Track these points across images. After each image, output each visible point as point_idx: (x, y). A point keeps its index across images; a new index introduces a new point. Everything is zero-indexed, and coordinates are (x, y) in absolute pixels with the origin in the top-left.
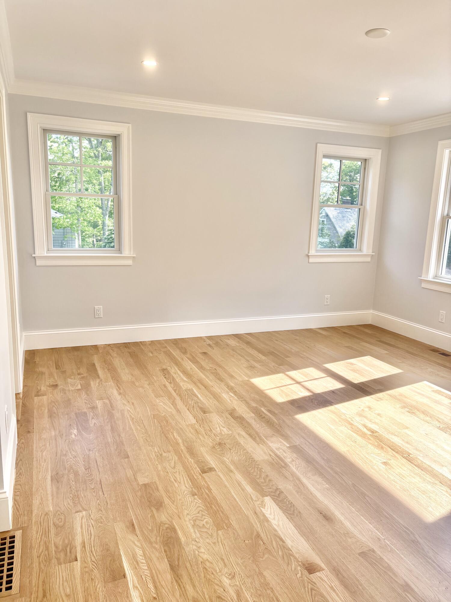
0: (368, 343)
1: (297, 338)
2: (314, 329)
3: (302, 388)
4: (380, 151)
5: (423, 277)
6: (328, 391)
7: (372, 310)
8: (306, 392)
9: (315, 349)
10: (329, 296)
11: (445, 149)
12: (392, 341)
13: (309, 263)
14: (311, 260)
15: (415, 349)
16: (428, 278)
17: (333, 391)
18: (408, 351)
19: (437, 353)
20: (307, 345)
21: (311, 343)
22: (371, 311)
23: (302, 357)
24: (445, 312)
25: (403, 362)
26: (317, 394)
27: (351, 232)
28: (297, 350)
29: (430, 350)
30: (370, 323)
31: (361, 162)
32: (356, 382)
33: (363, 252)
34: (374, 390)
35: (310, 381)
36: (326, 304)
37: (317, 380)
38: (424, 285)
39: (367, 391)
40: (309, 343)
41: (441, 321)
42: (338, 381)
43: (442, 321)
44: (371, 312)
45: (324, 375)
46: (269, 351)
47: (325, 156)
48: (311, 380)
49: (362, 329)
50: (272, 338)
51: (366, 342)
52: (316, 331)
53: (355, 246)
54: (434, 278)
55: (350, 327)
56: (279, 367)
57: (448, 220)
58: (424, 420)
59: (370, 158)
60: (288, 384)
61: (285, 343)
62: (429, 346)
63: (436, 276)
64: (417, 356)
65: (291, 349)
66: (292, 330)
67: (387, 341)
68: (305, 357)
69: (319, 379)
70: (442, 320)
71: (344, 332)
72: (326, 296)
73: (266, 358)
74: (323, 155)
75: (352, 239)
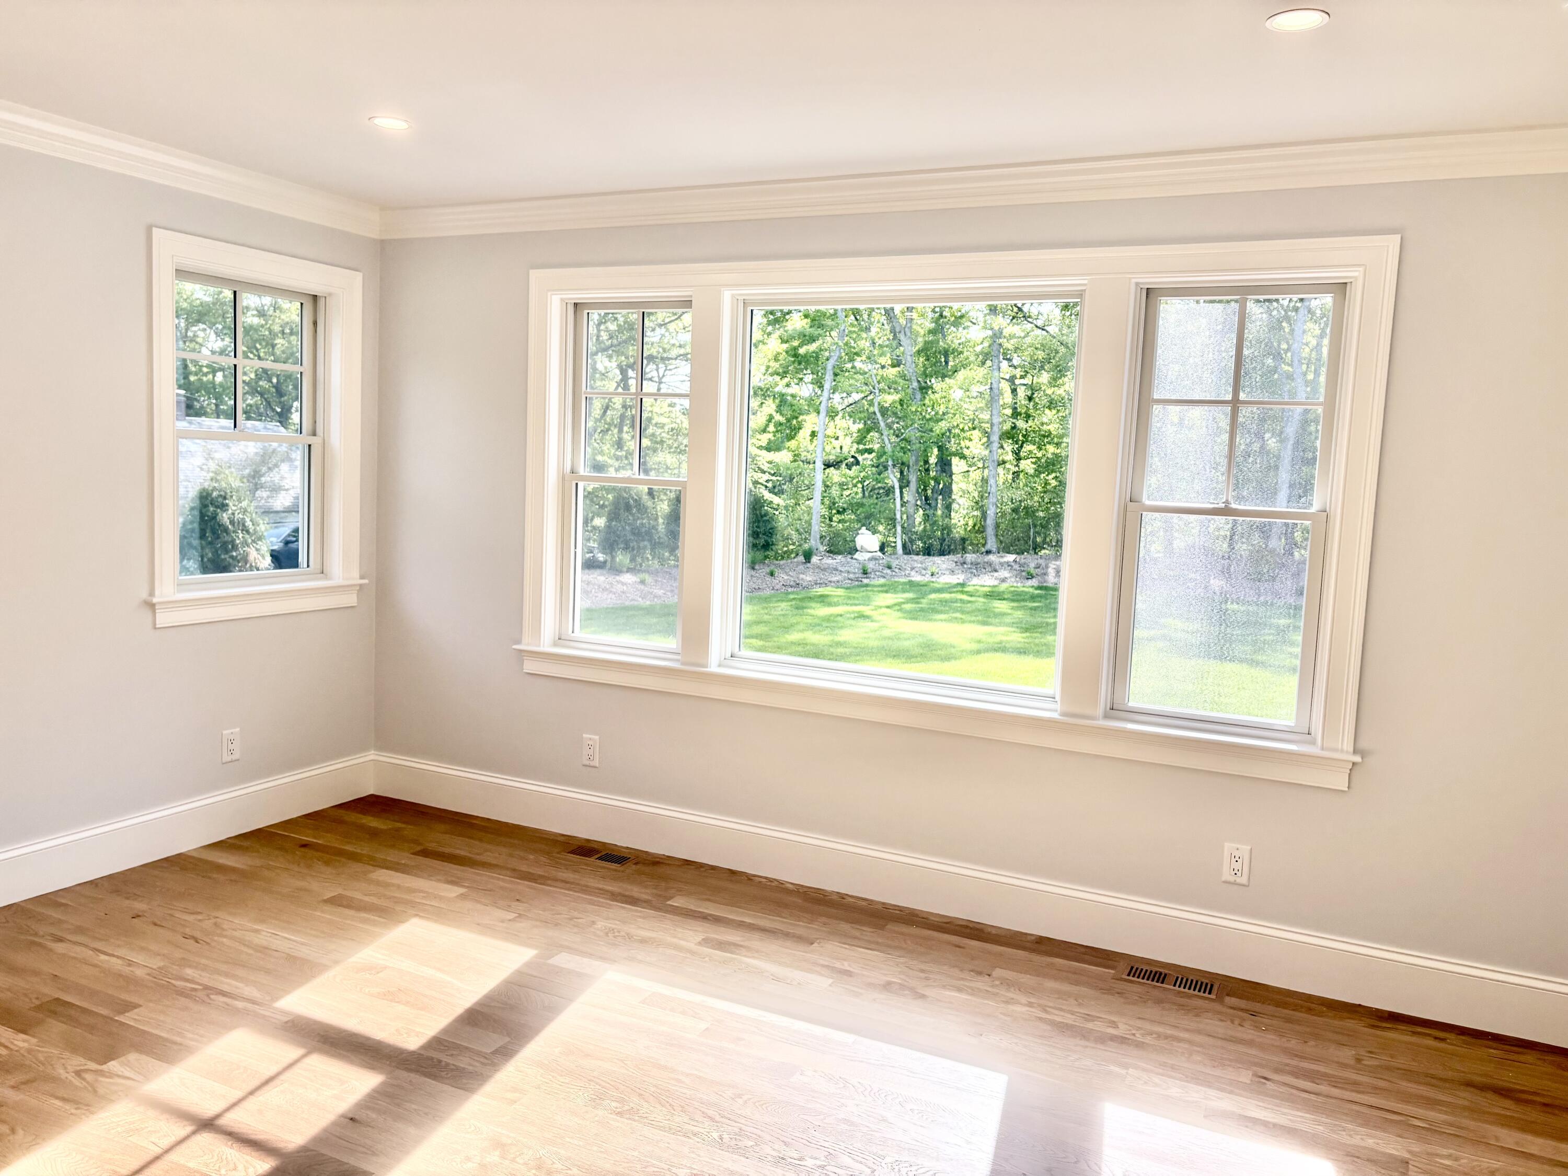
0: (397, 870)
1: (140, 906)
2: (195, 854)
3: (232, 1147)
4: (358, 277)
5: (528, 644)
6: (335, 1124)
7: (373, 752)
8: (248, 1158)
9: (225, 940)
10: (238, 729)
11: (549, 294)
12: (459, 846)
13: (155, 628)
14: (164, 618)
15: (532, 857)
16: (539, 646)
17: (351, 1116)
18: (514, 870)
19: (592, 859)
20: (188, 931)
21: (200, 917)
22: (372, 755)
23: (181, 993)
24: (597, 737)
25: (520, 915)
26: (298, 1152)
27: (212, 491)
28: (156, 963)
29: (573, 852)
30: (372, 791)
31: (302, 304)
32: (412, 1042)
33: (330, 579)
34: (482, 1060)
35: (252, 1099)
36: (229, 759)
37: (272, 1084)
38: (530, 666)
39: (464, 1069)
40: (191, 918)
41: (587, 763)
42: (352, 1062)
43: (592, 763)
44: (372, 757)
45: (294, 1052)
46: (37, 1002)
47: (182, 274)
48: (252, 1093)
49: (352, 817)
50: (36, 934)
51: (387, 868)
52: (200, 860)
53: (302, 558)
54: (555, 645)
55: (315, 818)
56: (104, 1067)
57: (577, 484)
58: (670, 1129)
59: (330, 294)
60: (166, 1143)
61: (98, 945)
62: (562, 839)
63: (560, 639)
64: (549, 882)
65: (130, 963)
66: (110, 877)
67: (441, 849)
68: (195, 990)
69: (282, 1077)
70: (592, 758)
71: (304, 843)
72: (225, 732)
73: (34, 1041)
74: (176, 270)
75: (219, 510)
